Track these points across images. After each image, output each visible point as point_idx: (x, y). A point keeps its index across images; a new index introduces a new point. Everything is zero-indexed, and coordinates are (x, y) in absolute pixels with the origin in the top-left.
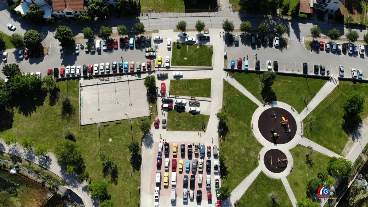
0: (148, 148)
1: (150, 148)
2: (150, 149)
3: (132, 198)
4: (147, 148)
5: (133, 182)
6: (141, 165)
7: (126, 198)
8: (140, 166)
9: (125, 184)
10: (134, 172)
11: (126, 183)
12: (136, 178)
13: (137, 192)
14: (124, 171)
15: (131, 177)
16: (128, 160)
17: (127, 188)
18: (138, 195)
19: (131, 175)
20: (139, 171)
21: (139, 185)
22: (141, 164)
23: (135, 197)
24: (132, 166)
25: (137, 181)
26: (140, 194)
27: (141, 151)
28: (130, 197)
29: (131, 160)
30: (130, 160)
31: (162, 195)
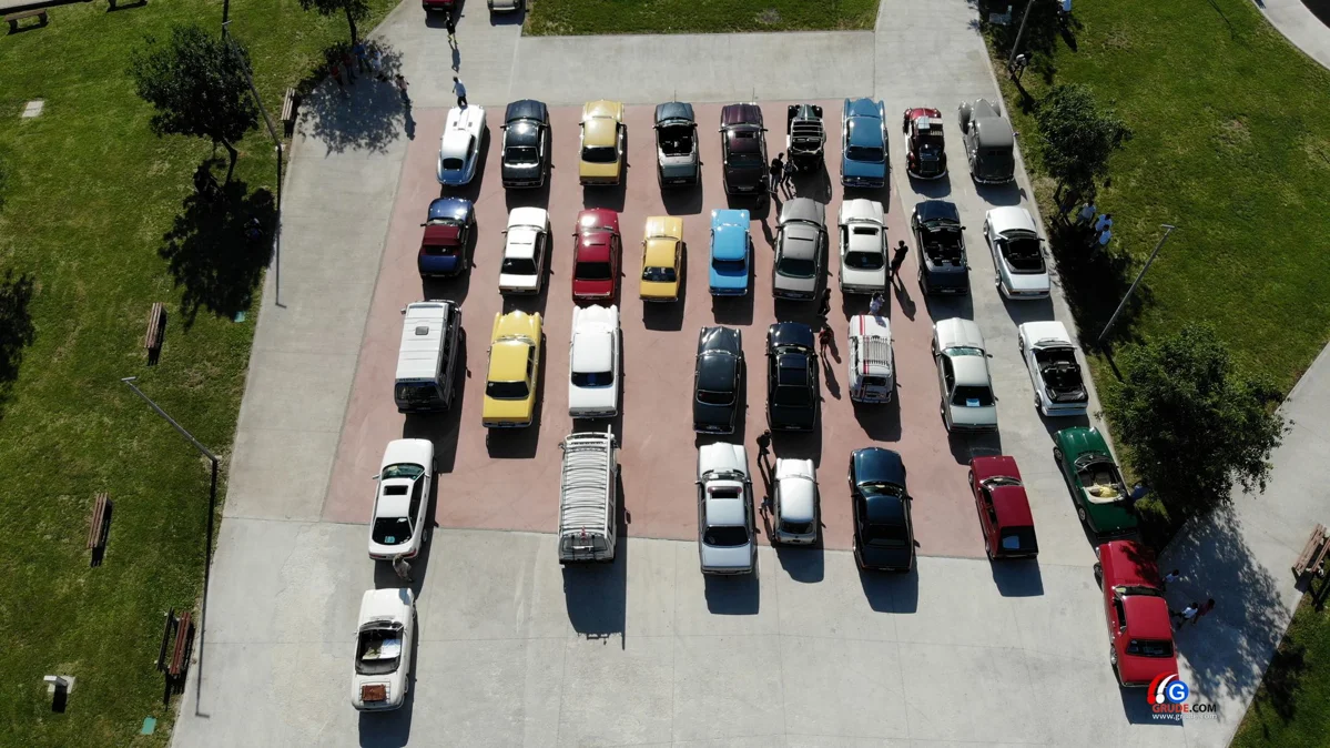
0: (349, 149)
1: (369, 145)
2: (364, 152)
3: (121, 562)
4: (340, 150)
5: (157, 417)
6: (269, 274)
7: (54, 565)
8: (256, 280)
9: (69, 427)
10: (188, 325)
11: (86, 423)
12: (194, 380)
13: (182, 505)
14: (86, 320)
15: (150, 371)
16: (148, 238)
17: (86, 463)
18: (196, 527)
19: (154, 354)
20: (241, 318)
21: (222, 435)
22: (267, 265)
23: (153, 554)
24: (178, 281)
25: (199, 405)
26: (210, 525)
27: (280, 174)
28: (98, 554)
29: (179, 232)
30: (168, 237)
31: (459, 524)
